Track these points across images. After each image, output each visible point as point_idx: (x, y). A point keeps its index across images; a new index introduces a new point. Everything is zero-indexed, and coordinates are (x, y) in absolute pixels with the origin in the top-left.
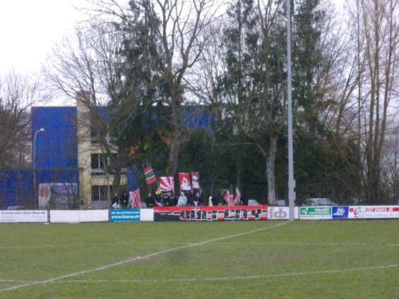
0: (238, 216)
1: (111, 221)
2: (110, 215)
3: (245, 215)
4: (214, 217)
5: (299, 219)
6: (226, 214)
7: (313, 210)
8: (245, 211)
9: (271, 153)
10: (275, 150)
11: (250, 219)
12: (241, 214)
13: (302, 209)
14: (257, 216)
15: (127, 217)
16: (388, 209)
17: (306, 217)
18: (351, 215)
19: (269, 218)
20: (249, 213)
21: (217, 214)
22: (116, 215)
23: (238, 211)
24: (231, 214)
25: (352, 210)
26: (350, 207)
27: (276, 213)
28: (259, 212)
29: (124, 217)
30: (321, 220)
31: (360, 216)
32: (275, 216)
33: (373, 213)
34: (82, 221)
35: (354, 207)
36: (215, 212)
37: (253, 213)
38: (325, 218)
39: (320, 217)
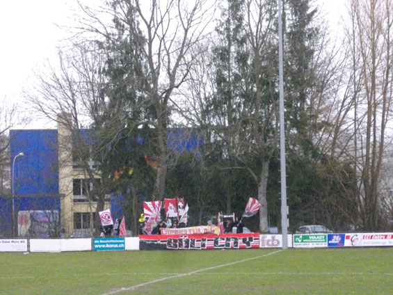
0: (228, 245)
1: (94, 250)
2: (93, 244)
3: (236, 243)
4: (203, 245)
5: (292, 248)
6: (216, 242)
7: (307, 238)
8: (236, 239)
9: (262, 178)
10: (267, 174)
11: (242, 248)
12: (232, 242)
13: (296, 237)
14: (248, 244)
15: (112, 246)
16: (386, 236)
17: (300, 245)
18: (347, 243)
19: (261, 246)
20: (240, 241)
21: (206, 242)
22: (100, 244)
23: (228, 239)
24: (221, 242)
25: (348, 237)
26: (347, 234)
27: (268, 241)
28: (251, 239)
29: (108, 246)
30: (316, 248)
31: (357, 244)
32: (268, 244)
33: (370, 240)
34: (64, 249)
35: (351, 235)
36: (204, 240)
37: (244, 241)
38: (320, 246)
39: (315, 245)
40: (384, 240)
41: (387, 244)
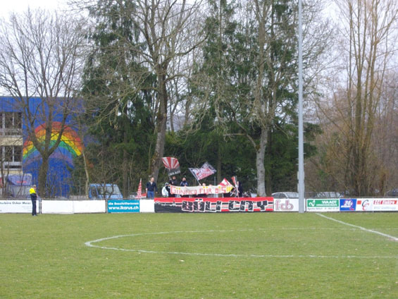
0: (243, 208)
1: (109, 212)
2: (107, 206)
3: (251, 206)
4: (218, 208)
5: (306, 212)
6: (231, 206)
7: (320, 202)
8: (251, 202)
9: (261, 144)
10: (266, 141)
11: (256, 211)
12: (246, 206)
13: (309, 201)
14: (263, 208)
15: (126, 208)
16: (395, 202)
17: (313, 209)
18: (359, 208)
19: (275, 210)
20: (255, 205)
21: (221, 206)
22: (114, 206)
23: (243, 203)
24: (236, 205)
25: (359, 202)
26: (358, 200)
28: (265, 203)
29: (122, 208)
30: (328, 212)
31: (368, 208)
33: (381, 206)
34: (76, 212)
35: (362, 200)
36: (219, 203)
37: (259, 204)
38: (332, 210)
39: (327, 210)
40: (394, 206)
41: (397, 209)
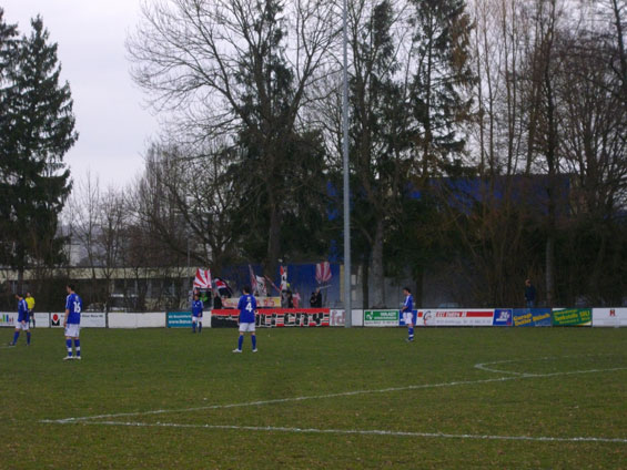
0: (298, 322)
1: (168, 325)
2: (167, 319)
3: (306, 320)
4: (273, 322)
5: (363, 326)
6: (286, 319)
7: (378, 314)
8: (306, 315)
11: (312, 326)
12: (301, 319)
13: (367, 313)
14: (318, 322)
15: (185, 322)
16: (461, 313)
17: (371, 324)
18: (420, 321)
19: (331, 324)
20: (310, 318)
21: (276, 319)
22: (174, 319)
23: (298, 316)
24: (292, 319)
25: (420, 314)
26: (419, 311)
27: (339, 318)
28: (321, 316)
29: (181, 322)
30: (387, 327)
31: (429, 323)
32: (338, 322)
33: (444, 319)
34: (139, 326)
35: (423, 311)
36: (274, 316)
37: (314, 318)
38: (391, 325)
39: (386, 324)
40: (459, 319)
41: (462, 324)
